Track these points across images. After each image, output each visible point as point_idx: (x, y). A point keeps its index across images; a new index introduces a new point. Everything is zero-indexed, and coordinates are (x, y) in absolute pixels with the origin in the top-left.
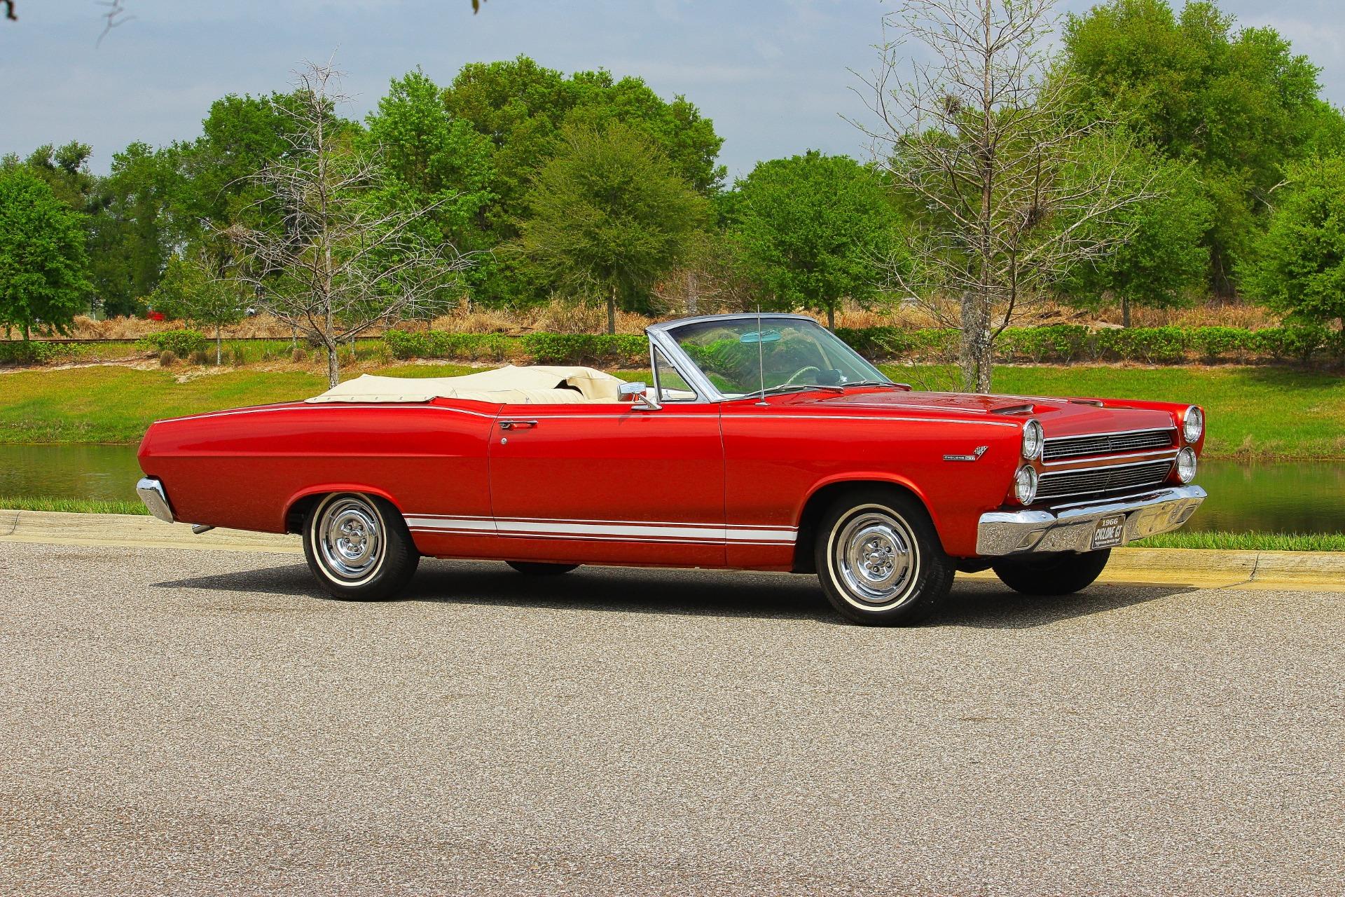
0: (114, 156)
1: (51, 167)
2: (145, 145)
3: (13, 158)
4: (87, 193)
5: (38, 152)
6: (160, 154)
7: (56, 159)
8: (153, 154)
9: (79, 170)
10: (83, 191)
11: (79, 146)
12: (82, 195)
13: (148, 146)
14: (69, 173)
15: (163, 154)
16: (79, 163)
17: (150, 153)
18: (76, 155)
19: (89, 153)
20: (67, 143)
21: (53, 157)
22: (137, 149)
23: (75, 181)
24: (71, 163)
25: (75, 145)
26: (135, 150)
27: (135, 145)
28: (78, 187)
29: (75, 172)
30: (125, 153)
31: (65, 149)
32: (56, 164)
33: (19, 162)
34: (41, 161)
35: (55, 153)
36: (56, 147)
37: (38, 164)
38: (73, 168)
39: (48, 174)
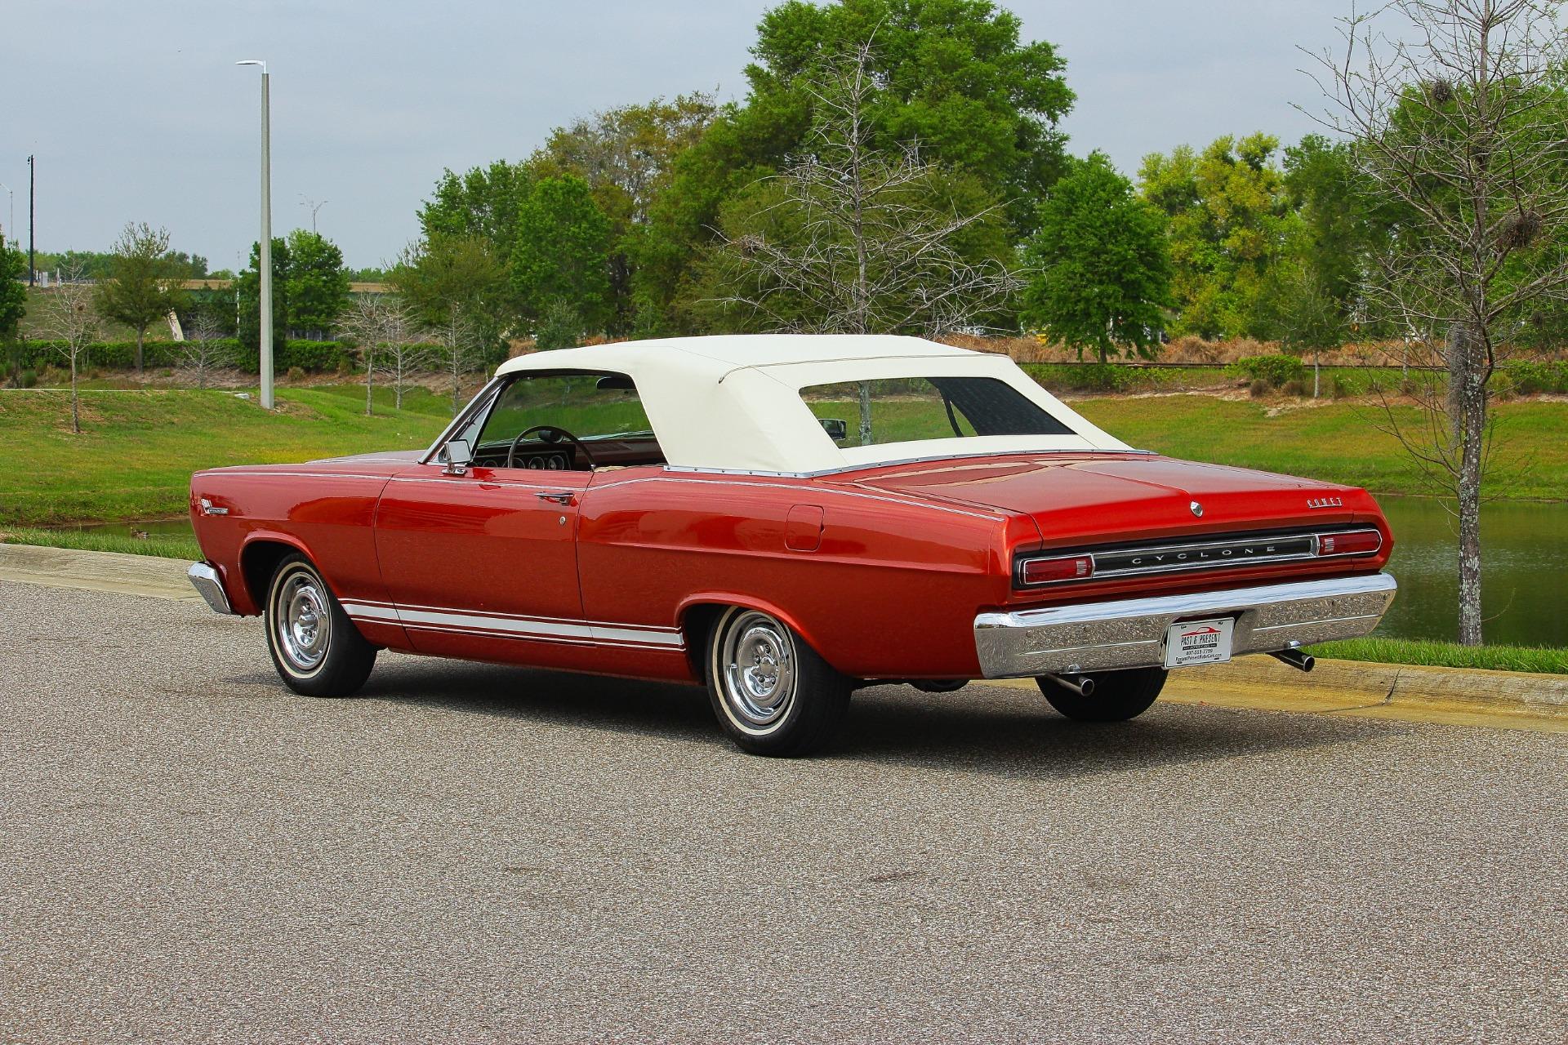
0: (1286, 150)
1: (1231, 162)
2: (1321, 137)
3: (1186, 150)
4: (1273, 193)
5: (1216, 144)
6: (1340, 148)
7: (1238, 151)
8: (1332, 149)
9: (1264, 165)
10: (1268, 189)
11: (1265, 137)
12: (1268, 194)
13: (1325, 138)
14: (1252, 169)
15: (1343, 149)
16: (1264, 157)
17: (1328, 147)
18: (1261, 148)
19: (1276, 146)
20: (1250, 134)
21: (1234, 150)
22: (1313, 143)
23: (1258, 179)
24: (1256, 157)
25: (1260, 137)
26: (1309, 144)
27: (1310, 137)
28: (1262, 184)
29: (1259, 169)
30: (1298, 147)
31: (1248, 141)
32: (1237, 158)
33: (1194, 155)
34: (1220, 153)
35: (1236, 145)
36: (1237, 139)
37: (1217, 157)
38: (1258, 163)
39: (1227, 169)
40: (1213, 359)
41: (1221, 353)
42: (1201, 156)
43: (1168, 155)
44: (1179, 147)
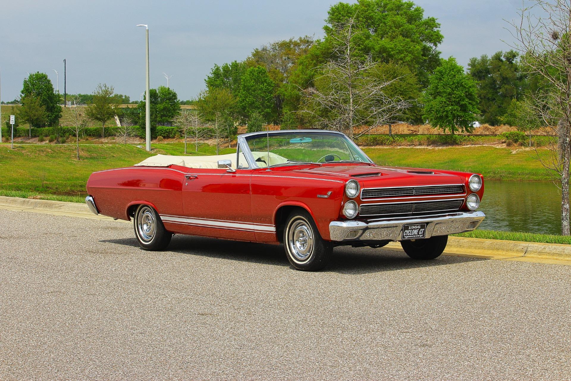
0: (521, 57)
1: (502, 61)
2: (533, 51)
3: (485, 57)
4: (517, 72)
5: (496, 54)
6: (540, 56)
7: (504, 57)
8: (537, 56)
9: (514, 62)
10: (515, 71)
11: (514, 52)
12: (515, 73)
13: (535, 52)
14: (509, 63)
15: (542, 56)
16: (513, 59)
18: (512, 56)
19: (518, 55)
20: (509, 51)
21: (503, 56)
23: (512, 67)
24: (510, 59)
25: (512, 51)
27: (529, 52)
28: (513, 69)
29: (512, 63)
30: (525, 55)
31: (508, 53)
32: (504, 59)
34: (497, 58)
35: (503, 54)
36: (504, 52)
37: (496, 59)
38: (511, 61)
39: (500, 64)
40: (493, 133)
41: (496, 131)
42: (491, 58)
43: (479, 58)
44: (483, 55)
